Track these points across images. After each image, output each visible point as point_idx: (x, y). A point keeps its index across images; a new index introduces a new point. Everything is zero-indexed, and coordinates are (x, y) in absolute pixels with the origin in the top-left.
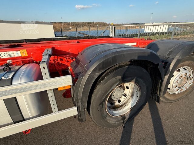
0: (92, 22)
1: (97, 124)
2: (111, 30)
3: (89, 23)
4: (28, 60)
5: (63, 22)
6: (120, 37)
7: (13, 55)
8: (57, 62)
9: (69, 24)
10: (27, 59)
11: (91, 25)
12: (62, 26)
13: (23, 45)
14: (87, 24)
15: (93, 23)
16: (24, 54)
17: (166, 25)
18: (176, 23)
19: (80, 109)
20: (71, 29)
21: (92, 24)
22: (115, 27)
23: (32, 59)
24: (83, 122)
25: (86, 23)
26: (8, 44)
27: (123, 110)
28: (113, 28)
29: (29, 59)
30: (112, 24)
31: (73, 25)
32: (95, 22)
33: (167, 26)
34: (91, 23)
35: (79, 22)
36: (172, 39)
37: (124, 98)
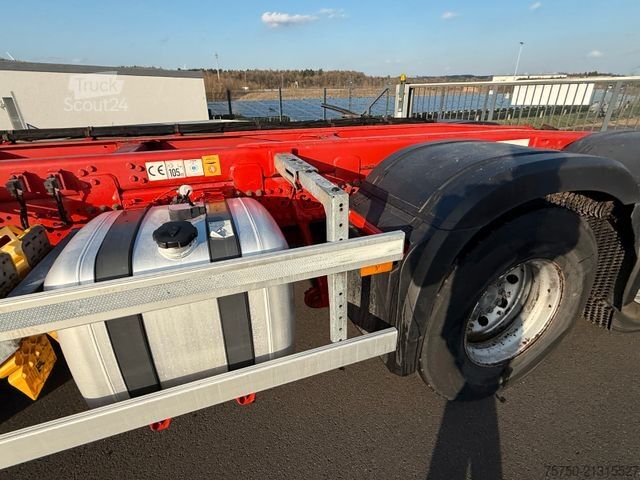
0: (316, 69)
1: (433, 386)
2: (398, 99)
3: (305, 73)
4: (221, 189)
5: (220, 71)
6: (451, 120)
7: (181, 171)
8: (297, 197)
9: (240, 76)
10: (217, 185)
11: (311, 82)
12: (217, 81)
13: (173, 144)
14: (298, 77)
15: (321, 72)
16: (213, 169)
17: (588, 83)
18: (601, 75)
19: (407, 334)
20: (245, 94)
21: (316, 77)
22: (410, 89)
23: (232, 184)
24: (406, 375)
25: (295, 73)
26: (139, 138)
27: (503, 347)
28: (407, 91)
29: (223, 184)
30: (403, 79)
31: (254, 80)
32: (326, 70)
33: (591, 86)
34: (312, 73)
35: (275, 70)
36: (604, 129)
37: (499, 313)
